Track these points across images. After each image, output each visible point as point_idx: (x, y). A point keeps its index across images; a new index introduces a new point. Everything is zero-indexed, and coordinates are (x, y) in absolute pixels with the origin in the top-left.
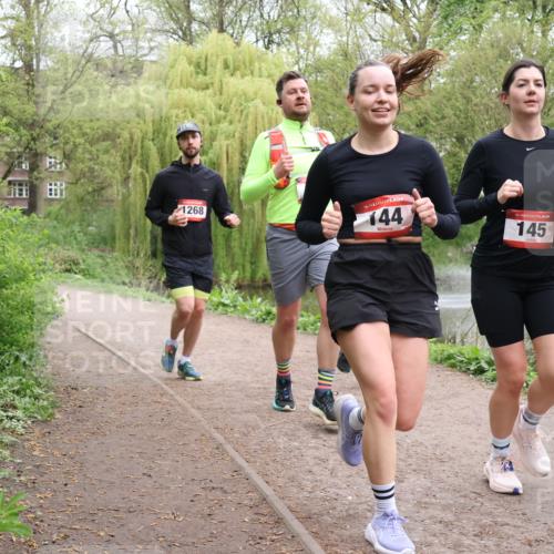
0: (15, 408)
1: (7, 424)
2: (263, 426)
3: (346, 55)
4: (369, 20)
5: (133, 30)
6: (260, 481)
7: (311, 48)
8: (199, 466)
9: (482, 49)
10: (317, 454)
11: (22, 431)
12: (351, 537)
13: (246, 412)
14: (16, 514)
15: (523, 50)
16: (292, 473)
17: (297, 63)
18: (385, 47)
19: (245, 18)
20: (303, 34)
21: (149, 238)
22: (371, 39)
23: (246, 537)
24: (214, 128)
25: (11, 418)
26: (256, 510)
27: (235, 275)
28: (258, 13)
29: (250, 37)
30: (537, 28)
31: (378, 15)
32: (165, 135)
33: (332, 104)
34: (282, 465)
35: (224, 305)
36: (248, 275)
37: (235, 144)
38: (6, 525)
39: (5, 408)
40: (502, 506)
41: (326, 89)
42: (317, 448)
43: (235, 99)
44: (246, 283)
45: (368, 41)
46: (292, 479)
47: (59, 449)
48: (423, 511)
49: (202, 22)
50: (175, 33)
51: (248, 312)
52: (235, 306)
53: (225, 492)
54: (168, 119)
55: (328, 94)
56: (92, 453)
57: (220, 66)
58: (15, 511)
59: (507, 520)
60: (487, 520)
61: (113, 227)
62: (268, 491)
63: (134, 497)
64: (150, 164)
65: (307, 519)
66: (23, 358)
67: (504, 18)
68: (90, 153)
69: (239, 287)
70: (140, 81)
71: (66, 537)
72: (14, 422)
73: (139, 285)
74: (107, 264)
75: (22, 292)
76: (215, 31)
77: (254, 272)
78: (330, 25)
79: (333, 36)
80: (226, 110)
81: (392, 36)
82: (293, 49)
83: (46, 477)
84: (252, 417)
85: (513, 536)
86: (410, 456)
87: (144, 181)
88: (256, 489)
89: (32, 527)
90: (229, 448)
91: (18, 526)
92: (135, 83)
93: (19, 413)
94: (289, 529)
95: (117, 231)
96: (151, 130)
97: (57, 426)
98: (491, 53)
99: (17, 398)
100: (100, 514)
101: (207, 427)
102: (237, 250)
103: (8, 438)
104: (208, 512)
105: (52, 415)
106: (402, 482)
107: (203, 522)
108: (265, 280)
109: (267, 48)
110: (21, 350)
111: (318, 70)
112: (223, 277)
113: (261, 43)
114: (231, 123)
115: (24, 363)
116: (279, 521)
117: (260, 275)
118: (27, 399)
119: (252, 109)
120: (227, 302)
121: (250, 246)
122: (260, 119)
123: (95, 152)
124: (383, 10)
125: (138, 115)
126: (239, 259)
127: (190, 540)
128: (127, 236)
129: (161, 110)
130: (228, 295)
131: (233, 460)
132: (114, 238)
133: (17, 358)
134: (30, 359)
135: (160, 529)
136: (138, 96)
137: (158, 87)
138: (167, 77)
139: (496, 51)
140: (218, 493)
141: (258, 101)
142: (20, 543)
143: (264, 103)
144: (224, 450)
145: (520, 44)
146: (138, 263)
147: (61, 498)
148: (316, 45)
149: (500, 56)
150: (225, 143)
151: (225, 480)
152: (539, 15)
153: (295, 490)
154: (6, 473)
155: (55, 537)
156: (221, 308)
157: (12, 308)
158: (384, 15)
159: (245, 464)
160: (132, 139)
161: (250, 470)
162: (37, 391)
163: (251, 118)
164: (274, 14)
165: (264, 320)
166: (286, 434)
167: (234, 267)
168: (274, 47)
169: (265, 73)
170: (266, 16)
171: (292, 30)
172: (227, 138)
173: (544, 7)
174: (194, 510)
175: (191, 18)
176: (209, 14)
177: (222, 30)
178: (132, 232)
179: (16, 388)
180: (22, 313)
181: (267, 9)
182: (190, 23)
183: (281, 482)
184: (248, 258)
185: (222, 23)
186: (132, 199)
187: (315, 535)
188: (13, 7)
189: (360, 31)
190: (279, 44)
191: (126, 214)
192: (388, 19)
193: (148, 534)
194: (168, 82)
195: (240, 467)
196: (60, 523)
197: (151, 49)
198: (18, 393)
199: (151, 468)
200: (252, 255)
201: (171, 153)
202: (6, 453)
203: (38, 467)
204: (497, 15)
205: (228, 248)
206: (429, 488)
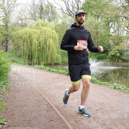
0: (3, 87)
1: (2, 90)
2: (49, 90)
3: (63, 23)
4: (67, 17)
5: (25, 19)
6: (48, 100)
7: (57, 22)
8: (37, 97)
9: (87, 23)
10: (59, 95)
11: (4, 91)
12: (65, 110)
13: (46, 88)
14: (3, 107)
15: (94, 23)
16: (54, 99)
17: (55, 24)
18: (70, 22)
19: (45, 17)
20: (56, 20)
21: (28, 56)
22: (68, 21)
23: (45, 110)
24: (40, 36)
25: (2, 89)
26: (47, 105)
27: (44, 63)
28: (48, 16)
29: (46, 20)
30: (96, 20)
31: (69, 17)
32: (31, 37)
33: (61, 32)
34: (52, 97)
35: (42, 68)
36: (46, 62)
37: (43, 39)
38: (1, 109)
39: (1, 87)
40: (91, 104)
41: (60, 29)
42: (58, 94)
43: (43, 31)
44: (46, 64)
45: (67, 21)
46: (54, 100)
47: (11, 95)
48: (78, 105)
49: (38, 17)
50: (33, 19)
51: (46, 69)
52: (43, 68)
53: (42, 102)
54: (31, 34)
55: (60, 30)
56: (17, 95)
57: (41, 25)
58: (3, 106)
59: (92, 106)
60: (89, 107)
61: (21, 54)
62: (50, 102)
63: (25, 103)
64: (28, 42)
65: (57, 107)
66: (5, 78)
67: (91, 18)
68: (17, 40)
69: (44, 65)
70: (26, 28)
71: (13, 111)
72: (3, 90)
73: (26, 64)
74: (20, 61)
75: (4, 66)
76: (40, 19)
77: (47, 62)
78: (61, 18)
79: (61, 20)
80: (42, 33)
81: (71, 20)
82: (54, 22)
83: (9, 100)
84: (47, 89)
85: (93, 109)
86: (75, 95)
87: (27, 46)
88: (47, 102)
89: (6, 109)
90: (42, 94)
91: (3, 109)
92: (25, 28)
93: (4, 88)
94: (53, 109)
95: (22, 55)
96: (28, 36)
97: (11, 90)
98: (89, 24)
99: (3, 85)
100: (19, 106)
101: (38, 90)
102: (44, 58)
103: (2, 93)
104: (38, 106)
105: (10, 88)
106: (74, 100)
107: (38, 108)
108: (49, 64)
109: (49, 22)
110: (4, 76)
111: (58, 26)
112: (41, 63)
113: (48, 21)
114: (43, 35)
115: (5, 79)
116: (52, 107)
117: (48, 62)
118: (5, 85)
119: (47, 33)
120: (42, 67)
121: (46, 57)
122: (48, 35)
123: (18, 40)
124: (70, 16)
125: (26, 34)
126: (44, 60)
127: (35, 111)
128: (24, 55)
129: (30, 33)
130: (42, 66)
131: (43, 96)
132: (21, 56)
133: (3, 78)
134: (6, 78)
135: (30, 109)
136: (26, 30)
137: (30, 29)
138: (31, 27)
139: (90, 23)
140: (40, 102)
141: (48, 31)
142: (4, 112)
143: (49, 32)
144: (41, 95)
145: (94, 22)
146: (26, 60)
147: (11, 104)
148: (58, 21)
149: (90, 24)
150: (42, 39)
151: (42, 100)
152: (97, 17)
153: (54, 102)
154: (1, 99)
155: (10, 111)
156: (41, 69)
157: (3, 69)
158: (70, 17)
159: (45, 97)
160: (25, 38)
161: (46, 98)
162: (7, 84)
163: (46, 34)
164: (51, 16)
165: (49, 71)
166: (53, 92)
167: (43, 61)
168: (51, 22)
169: (49, 26)
170: (49, 16)
171: (54, 19)
172: (42, 38)
173: (98, 16)
174: (36, 106)
175: (36, 17)
176: (39, 16)
177: (41, 19)
178: (25, 55)
179: (3, 83)
180: (4, 70)
181: (49, 15)
182: (35, 17)
183: (52, 100)
184: (46, 59)
185: (41, 17)
186: (25, 49)
187: (58, 110)
188: (4, 15)
189: (66, 19)
190: (51, 21)
191: (24, 51)
192: (71, 17)
193: (28, 110)
194: (31, 28)
195: (45, 98)
196: (11, 108)
197: (28, 22)
198: (3, 84)
199: (28, 98)
200: (47, 59)
201: (32, 40)
202: (1, 95)
203: (7, 98)
204: (90, 17)
205: (42, 58)
206: (79, 101)
